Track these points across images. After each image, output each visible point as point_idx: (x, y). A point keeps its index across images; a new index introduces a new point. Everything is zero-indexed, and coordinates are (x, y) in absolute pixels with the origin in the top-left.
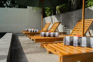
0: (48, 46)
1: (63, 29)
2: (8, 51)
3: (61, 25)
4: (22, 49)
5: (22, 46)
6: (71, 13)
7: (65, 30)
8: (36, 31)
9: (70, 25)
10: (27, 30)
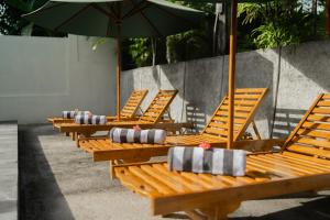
0: (126, 173)
1: (188, 111)
2: (15, 189)
3: (182, 100)
4: (54, 181)
5: (54, 171)
6: (211, 64)
7: (192, 117)
8: (98, 121)
9: (208, 101)
10: (69, 115)
